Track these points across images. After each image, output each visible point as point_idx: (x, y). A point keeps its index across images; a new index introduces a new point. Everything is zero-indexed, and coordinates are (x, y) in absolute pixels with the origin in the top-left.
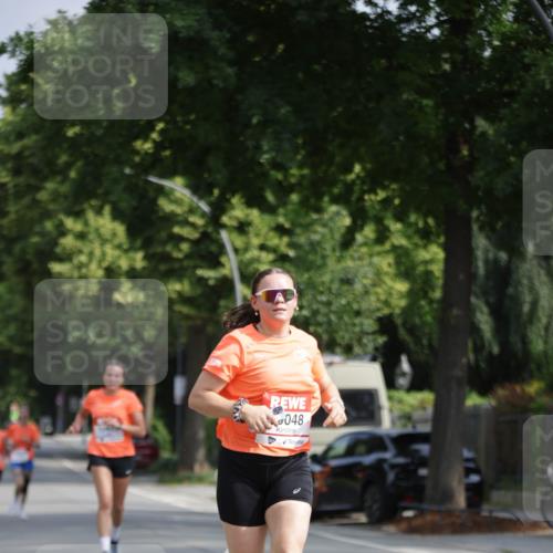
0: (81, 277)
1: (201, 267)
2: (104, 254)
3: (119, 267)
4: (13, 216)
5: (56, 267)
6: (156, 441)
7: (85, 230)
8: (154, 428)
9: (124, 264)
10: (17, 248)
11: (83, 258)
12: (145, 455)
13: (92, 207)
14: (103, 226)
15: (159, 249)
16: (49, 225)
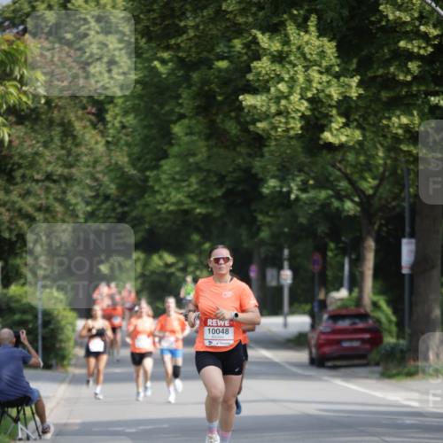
0: (279, 113)
1: (436, 94)
2: (309, 81)
3: (330, 96)
4: (191, 33)
5: (248, 100)
6: (378, 321)
7: (286, 49)
8: (375, 305)
9: (335, 93)
10: (195, 76)
11: (282, 87)
12: (363, 341)
13: (293, 18)
14: (307, 43)
15: (380, 72)
16: (238, 44)
